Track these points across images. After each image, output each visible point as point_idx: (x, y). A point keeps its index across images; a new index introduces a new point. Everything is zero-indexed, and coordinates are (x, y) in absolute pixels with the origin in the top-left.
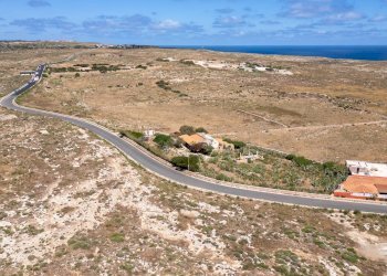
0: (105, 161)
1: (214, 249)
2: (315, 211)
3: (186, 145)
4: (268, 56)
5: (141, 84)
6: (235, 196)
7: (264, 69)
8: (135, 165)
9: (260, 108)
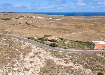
0: (30, 47)
1: (81, 67)
2: (94, 54)
4: (49, 15)
5: (20, 24)
6: (73, 53)
7: (51, 19)
8: (39, 47)
9: (58, 29)
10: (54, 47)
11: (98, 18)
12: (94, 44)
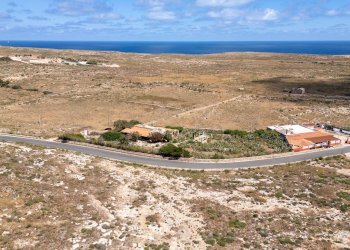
0: (97, 168)
1: (306, 206)
3: (144, 139)
6: (246, 168)
7: (84, 63)
8: (128, 164)
9: (139, 98)
10: (177, 157)
11: (224, 58)
12: (283, 136)
